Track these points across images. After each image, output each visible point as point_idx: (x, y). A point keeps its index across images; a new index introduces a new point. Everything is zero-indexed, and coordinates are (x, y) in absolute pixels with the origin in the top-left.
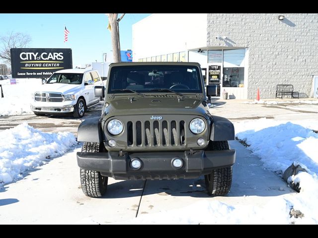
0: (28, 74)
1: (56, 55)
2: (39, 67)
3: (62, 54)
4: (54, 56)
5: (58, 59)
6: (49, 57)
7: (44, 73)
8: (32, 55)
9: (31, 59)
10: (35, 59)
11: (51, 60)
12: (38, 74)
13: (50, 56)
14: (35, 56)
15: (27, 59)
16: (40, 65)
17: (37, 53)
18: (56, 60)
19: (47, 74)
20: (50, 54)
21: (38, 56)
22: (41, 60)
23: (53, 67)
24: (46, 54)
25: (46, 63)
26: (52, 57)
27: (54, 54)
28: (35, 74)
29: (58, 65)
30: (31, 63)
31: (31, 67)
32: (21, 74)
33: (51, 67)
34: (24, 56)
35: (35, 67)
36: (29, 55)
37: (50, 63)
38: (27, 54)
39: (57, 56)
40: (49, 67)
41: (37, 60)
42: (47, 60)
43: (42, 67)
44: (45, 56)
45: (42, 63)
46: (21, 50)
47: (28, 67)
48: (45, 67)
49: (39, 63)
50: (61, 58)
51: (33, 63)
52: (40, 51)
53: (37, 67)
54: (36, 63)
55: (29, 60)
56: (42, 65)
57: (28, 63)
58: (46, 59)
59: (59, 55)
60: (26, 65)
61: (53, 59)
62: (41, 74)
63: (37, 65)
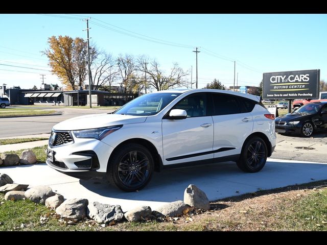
0: (275, 95)
1: (302, 77)
2: (285, 89)
3: (308, 75)
4: (301, 78)
5: (304, 80)
6: (295, 79)
7: (289, 95)
8: (280, 78)
9: (279, 81)
10: (283, 81)
11: (297, 81)
12: (284, 95)
14: (283, 79)
15: (276, 82)
17: (285, 76)
18: (302, 81)
19: (292, 95)
20: (297, 76)
21: (285, 79)
22: (288, 82)
23: (299, 88)
24: (293, 76)
25: (292, 85)
26: (298, 79)
27: (301, 76)
28: (282, 95)
29: (304, 86)
31: (279, 89)
32: (270, 96)
33: (297, 88)
34: (274, 79)
36: (278, 78)
37: (296, 85)
38: (277, 77)
39: (303, 78)
40: (295, 88)
41: (284, 83)
42: (293, 82)
43: (288, 88)
44: (292, 78)
45: (289, 85)
46: (271, 74)
47: (276, 89)
48: (292, 89)
49: (286, 85)
50: (307, 79)
51: (280, 85)
52: (287, 74)
53: (284, 89)
54: (283, 85)
55: (277, 83)
56: (288, 87)
57: (277, 86)
59: (305, 76)
60: (275, 87)
61: (299, 81)
62: (287, 95)
63: (284, 87)
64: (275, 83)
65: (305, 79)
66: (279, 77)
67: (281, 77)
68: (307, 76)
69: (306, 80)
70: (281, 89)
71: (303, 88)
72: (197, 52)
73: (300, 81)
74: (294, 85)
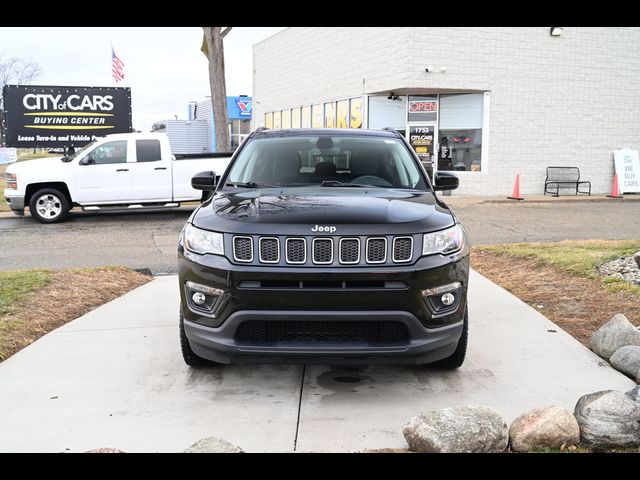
0: (39, 138)
1: (98, 100)
2: (62, 124)
3: (111, 97)
4: (95, 102)
5: (102, 108)
6: (83, 105)
7: (73, 138)
8: (48, 99)
9: (46, 107)
10: (55, 108)
11: (87, 109)
12: (60, 139)
13: (87, 103)
15: (38, 107)
16: (65, 121)
17: (59, 97)
18: (98, 110)
19: (79, 138)
20: (86, 98)
21: (61, 102)
22: (68, 110)
23: (93, 124)
24: (78, 97)
25: (77, 117)
26: (89, 105)
27: (95, 97)
28: (54, 139)
29: (102, 121)
30: (47, 116)
31: (46, 124)
32: (26, 139)
33: (88, 124)
34: (32, 102)
35: (55, 124)
36: (42, 99)
37: (86, 117)
38: (38, 97)
39: (100, 104)
40: (84, 125)
41: (58, 110)
42: (79, 111)
43: (69, 124)
44: (75, 103)
45: (70, 118)
46: (23, 90)
47: (40, 124)
48: (76, 125)
49: (63, 117)
50: (108, 106)
51: (50, 117)
52: (64, 91)
53: (58, 124)
54: (56, 117)
55: (42, 110)
56: (69, 121)
57: (40, 117)
58: (78, 108)
59: (104, 100)
60: (37, 120)
61: (92, 108)
62: (67, 139)
63: (59, 120)
64: (36, 111)
65: (104, 105)
66: (45, 97)
67: (51, 97)
68: (108, 100)
69: (106, 108)
70: (51, 124)
71: (101, 125)
73: (95, 108)
74: (83, 117)
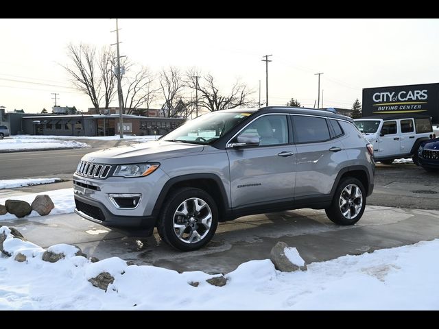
1: (418, 93)
2: (394, 110)
13: (410, 96)
16: (396, 108)
17: (393, 93)
23: (413, 109)
25: (403, 105)
29: (420, 107)
30: (385, 106)
31: (385, 110)
33: (410, 110)
35: (390, 110)
39: (418, 95)
41: (392, 102)
43: (398, 110)
45: (399, 106)
46: (373, 90)
47: (382, 110)
48: (402, 110)
49: (395, 105)
51: (387, 105)
52: (396, 90)
55: (383, 102)
57: (382, 106)
58: (405, 99)
63: (392, 108)
65: (421, 96)
69: (422, 98)
70: (388, 110)
71: (419, 109)
72: (267, 61)
74: (407, 105)
